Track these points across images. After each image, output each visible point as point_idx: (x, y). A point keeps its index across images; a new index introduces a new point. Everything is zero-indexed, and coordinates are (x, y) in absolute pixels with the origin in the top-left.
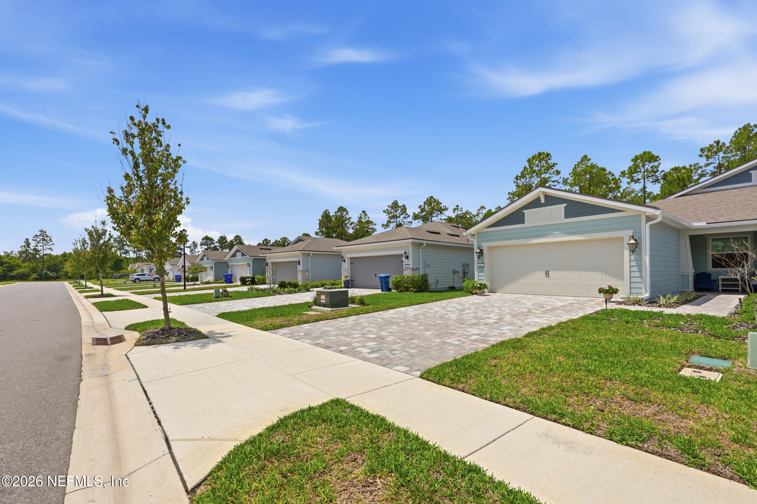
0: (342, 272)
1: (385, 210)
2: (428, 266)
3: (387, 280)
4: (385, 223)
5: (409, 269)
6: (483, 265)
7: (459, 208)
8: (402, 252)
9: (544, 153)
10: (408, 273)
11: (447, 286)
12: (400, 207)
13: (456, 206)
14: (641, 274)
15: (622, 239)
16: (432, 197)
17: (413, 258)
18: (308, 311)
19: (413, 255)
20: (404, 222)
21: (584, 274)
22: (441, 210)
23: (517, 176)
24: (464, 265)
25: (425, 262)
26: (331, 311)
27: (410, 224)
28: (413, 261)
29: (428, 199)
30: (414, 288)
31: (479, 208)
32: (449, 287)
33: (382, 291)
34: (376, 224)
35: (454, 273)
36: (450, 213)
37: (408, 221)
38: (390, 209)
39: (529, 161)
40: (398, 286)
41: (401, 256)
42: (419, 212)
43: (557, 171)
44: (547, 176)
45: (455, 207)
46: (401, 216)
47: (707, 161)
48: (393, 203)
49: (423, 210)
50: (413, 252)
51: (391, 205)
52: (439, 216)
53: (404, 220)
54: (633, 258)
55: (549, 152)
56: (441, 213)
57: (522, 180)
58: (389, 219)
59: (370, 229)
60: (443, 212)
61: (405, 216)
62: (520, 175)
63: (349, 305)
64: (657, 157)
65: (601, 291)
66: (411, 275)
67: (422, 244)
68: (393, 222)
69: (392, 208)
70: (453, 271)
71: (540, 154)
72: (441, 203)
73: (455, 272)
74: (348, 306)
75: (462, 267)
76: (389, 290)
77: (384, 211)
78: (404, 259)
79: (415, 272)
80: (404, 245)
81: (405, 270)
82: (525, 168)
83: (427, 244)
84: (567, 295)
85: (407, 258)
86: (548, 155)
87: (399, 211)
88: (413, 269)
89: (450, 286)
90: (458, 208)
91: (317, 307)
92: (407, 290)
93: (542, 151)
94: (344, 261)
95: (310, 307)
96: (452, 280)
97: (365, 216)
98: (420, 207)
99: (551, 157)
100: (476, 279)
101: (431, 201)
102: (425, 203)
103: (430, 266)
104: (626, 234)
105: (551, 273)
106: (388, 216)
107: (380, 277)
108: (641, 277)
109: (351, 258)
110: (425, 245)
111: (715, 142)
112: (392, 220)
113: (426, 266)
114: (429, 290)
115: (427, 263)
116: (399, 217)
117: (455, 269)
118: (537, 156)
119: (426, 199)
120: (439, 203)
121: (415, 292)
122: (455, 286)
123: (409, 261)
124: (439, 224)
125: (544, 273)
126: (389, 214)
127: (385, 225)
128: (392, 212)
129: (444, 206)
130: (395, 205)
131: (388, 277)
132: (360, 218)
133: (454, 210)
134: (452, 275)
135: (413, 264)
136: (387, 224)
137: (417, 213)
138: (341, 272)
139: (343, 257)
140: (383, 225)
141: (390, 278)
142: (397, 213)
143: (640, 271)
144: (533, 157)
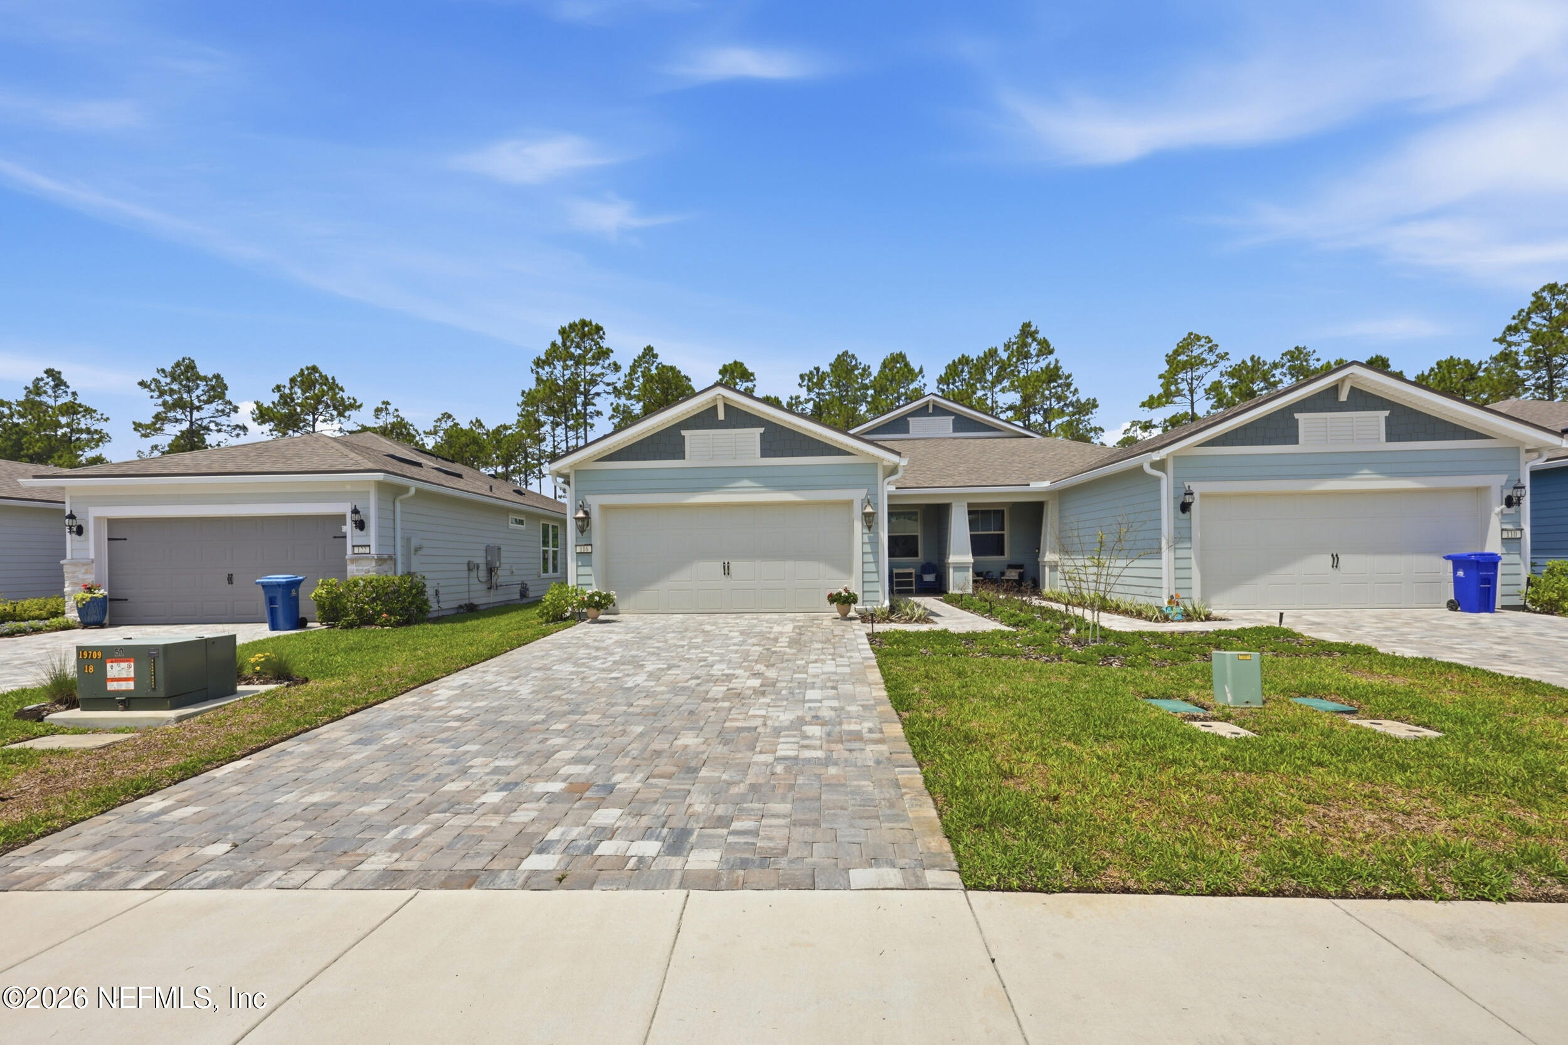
0: (66, 569)
1: (148, 379)
2: (416, 550)
3: (294, 593)
4: (148, 420)
5: (367, 558)
6: (589, 549)
7: (391, 409)
8: (345, 508)
9: (591, 322)
10: (360, 571)
11: (455, 604)
12: (205, 379)
13: (384, 403)
14: (877, 567)
15: (849, 504)
16: (314, 369)
17: (380, 527)
18: (36, 736)
19: (380, 518)
20: (217, 424)
21: (789, 565)
22: (343, 408)
23: (539, 359)
24: (488, 549)
25: (409, 540)
26: (180, 719)
27: (238, 431)
28: (380, 536)
29: (302, 370)
30: (390, 612)
31: (440, 416)
32: (460, 607)
33: (274, 627)
34: (107, 419)
35: (469, 570)
36: (364, 417)
37: (233, 424)
38: (168, 380)
39: (563, 332)
40: (332, 613)
41: (341, 518)
42: (273, 403)
43: (615, 364)
44: (597, 370)
45: (380, 405)
46: (206, 407)
47: (809, 395)
48: (178, 365)
49: (286, 400)
50: (380, 509)
51: (168, 369)
52: (336, 421)
53: (218, 420)
54: (866, 539)
55: (600, 324)
56: (341, 414)
57: (547, 369)
58: (161, 409)
59: (80, 431)
60: (347, 414)
61: (220, 407)
62: (543, 357)
63: (240, 688)
64: (752, 374)
65: (833, 599)
66: (373, 575)
67: (405, 489)
68: (177, 421)
69: (174, 379)
70: (469, 563)
71: (584, 323)
72: (342, 389)
73: (471, 567)
74: (233, 692)
75: (483, 553)
76: (301, 623)
77: (142, 384)
78: (348, 528)
79: (386, 567)
80: (348, 488)
81: (353, 561)
82: (554, 344)
83: (418, 490)
84: (763, 610)
85: (360, 525)
86: (598, 329)
87: (199, 392)
88: (380, 560)
89: (463, 603)
90: (387, 409)
91: (76, 714)
92: (365, 620)
93: (588, 319)
94: (80, 531)
95: (37, 716)
96: (465, 588)
97: (57, 386)
98: (278, 388)
99: (604, 333)
100: (572, 582)
101: (309, 379)
102: (293, 381)
103: (423, 552)
104: (857, 495)
105: (733, 565)
106: (160, 401)
107: (265, 586)
108: (877, 572)
109: (112, 522)
110: (413, 491)
111: (815, 368)
112: (171, 414)
113: (413, 552)
114: (430, 616)
115: (414, 543)
116: (199, 408)
117: (472, 559)
118: (579, 327)
119: (297, 372)
120: (334, 386)
121: (398, 624)
122: (476, 602)
123: (368, 535)
124: (335, 444)
125: (719, 566)
126: (162, 393)
127: (147, 427)
128: (172, 392)
129: (349, 398)
130: (186, 372)
131: (295, 585)
132: (37, 389)
133: (378, 411)
134: (466, 574)
135: (380, 545)
136: (154, 424)
137: (267, 404)
138: (61, 568)
139: (72, 517)
140: (137, 426)
141: (302, 589)
142: (194, 396)
143: (876, 562)
144: (570, 326)
